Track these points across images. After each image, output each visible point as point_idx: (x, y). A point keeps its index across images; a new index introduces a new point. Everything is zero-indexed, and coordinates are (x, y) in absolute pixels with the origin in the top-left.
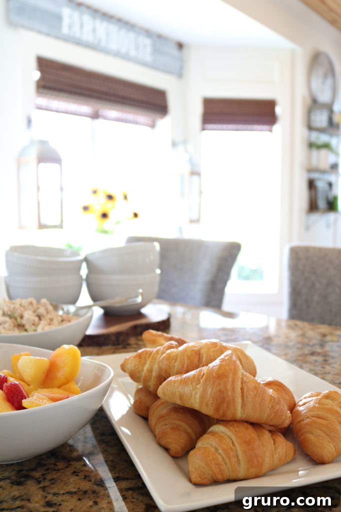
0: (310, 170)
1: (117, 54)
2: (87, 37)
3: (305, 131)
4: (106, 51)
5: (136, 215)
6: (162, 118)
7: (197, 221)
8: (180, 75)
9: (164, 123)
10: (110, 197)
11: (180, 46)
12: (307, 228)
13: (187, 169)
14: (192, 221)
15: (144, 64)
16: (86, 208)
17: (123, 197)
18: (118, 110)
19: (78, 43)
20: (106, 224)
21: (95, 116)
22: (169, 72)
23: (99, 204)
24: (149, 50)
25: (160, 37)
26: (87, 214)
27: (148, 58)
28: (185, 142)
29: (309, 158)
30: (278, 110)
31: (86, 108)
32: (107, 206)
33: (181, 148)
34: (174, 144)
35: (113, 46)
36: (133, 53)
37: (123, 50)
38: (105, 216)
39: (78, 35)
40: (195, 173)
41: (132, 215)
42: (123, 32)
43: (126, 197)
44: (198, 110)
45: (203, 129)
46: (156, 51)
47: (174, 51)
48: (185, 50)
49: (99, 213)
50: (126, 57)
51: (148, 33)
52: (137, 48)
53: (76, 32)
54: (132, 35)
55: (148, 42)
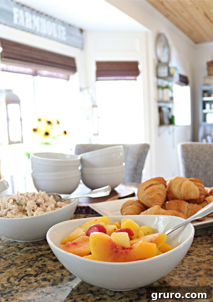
0: (159, 102)
1: (46, 36)
2: (29, 26)
3: (155, 79)
4: (40, 35)
5: (65, 133)
6: (73, 74)
7: (97, 134)
8: (82, 49)
9: (74, 77)
10: (49, 123)
11: (81, 31)
12: (159, 135)
13: (91, 104)
14: (95, 135)
15: (62, 42)
16: (35, 130)
17: (56, 122)
18: (48, 71)
19: (24, 29)
20: (48, 139)
21: (35, 74)
22: (76, 47)
23: (43, 127)
24: (64, 33)
25: (70, 25)
26: (36, 133)
27: (64, 39)
28: (87, 88)
29: (158, 95)
30: (140, 67)
31: (29, 70)
32: (48, 128)
33: (86, 91)
34: (81, 90)
35: (44, 31)
36: (55, 35)
37: (50, 34)
38: (47, 134)
39: (23, 25)
40: (94, 106)
41: (63, 133)
42: (49, 22)
43: (58, 123)
44: (93, 68)
45: (97, 80)
46: (68, 34)
47: (78, 34)
48: (84, 33)
49: (44, 133)
50: (51, 38)
51: (63, 23)
52: (57, 32)
53: (22, 22)
54: (54, 24)
55: (63, 28)
